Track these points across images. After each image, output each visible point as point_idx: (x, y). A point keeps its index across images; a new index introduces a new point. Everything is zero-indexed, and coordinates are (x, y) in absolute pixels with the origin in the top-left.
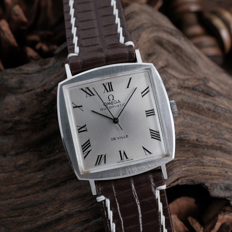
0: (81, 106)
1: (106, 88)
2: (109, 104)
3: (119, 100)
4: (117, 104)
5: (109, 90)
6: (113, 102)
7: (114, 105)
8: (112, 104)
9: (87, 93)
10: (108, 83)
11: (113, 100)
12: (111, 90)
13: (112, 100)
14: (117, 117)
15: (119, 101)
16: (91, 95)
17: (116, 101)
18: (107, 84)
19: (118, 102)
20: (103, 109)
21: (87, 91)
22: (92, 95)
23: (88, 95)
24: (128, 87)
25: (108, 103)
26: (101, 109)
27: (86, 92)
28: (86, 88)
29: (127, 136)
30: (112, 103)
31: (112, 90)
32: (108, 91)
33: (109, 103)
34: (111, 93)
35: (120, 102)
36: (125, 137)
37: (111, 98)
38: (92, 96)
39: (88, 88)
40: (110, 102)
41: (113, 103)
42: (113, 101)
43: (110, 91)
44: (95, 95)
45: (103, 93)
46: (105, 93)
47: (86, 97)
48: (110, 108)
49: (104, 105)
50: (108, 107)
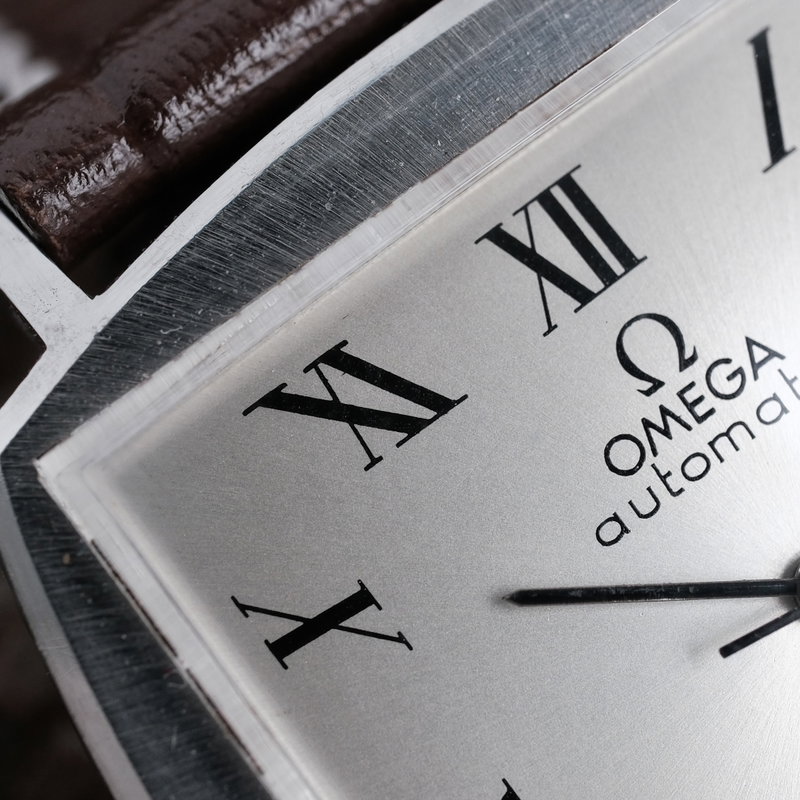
0: (363, 599)
1: (545, 270)
2: (666, 432)
3: (750, 343)
4: (755, 391)
5: (589, 279)
6: (701, 389)
7: (726, 413)
8: (700, 410)
9: (357, 416)
10: (546, 199)
11: (685, 364)
12: (617, 267)
13: (674, 379)
15: (759, 354)
16: (410, 427)
17: (727, 369)
18: (538, 212)
19: (756, 366)
20: (628, 516)
21: (345, 399)
22: (426, 413)
23: (381, 440)
25: (647, 424)
26: (611, 531)
27: (332, 409)
28: (314, 365)
30: (691, 406)
31: (629, 261)
32: (583, 296)
33: (661, 425)
34: (632, 292)
35: (772, 354)
37: (652, 349)
38: (424, 423)
39: (337, 357)
40: (665, 412)
41: (711, 401)
42: (697, 372)
43: (608, 277)
44: (465, 397)
45: (545, 335)
46: (556, 326)
47: (367, 468)
48: (696, 467)
49: (613, 469)
50: (669, 474)
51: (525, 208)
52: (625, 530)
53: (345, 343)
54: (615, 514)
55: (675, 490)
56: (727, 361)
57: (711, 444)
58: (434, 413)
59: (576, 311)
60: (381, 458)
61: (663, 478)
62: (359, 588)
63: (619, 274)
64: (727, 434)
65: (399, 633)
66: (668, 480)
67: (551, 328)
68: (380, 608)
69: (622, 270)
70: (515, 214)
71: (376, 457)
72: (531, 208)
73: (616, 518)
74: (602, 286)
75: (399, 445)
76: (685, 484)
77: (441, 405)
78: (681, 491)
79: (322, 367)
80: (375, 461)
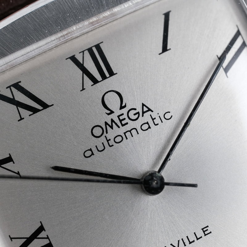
0: (9, 159)
1: (85, 72)
2: (112, 127)
3: (143, 105)
4: (141, 120)
5: (98, 76)
6: (125, 116)
7: (131, 125)
9: (19, 104)
10: (90, 50)
11: (122, 107)
12: (107, 75)
14: (157, 170)
15: (145, 109)
16: (35, 111)
17: (135, 112)
18: (87, 54)
19: (143, 113)
20: (94, 150)
21: (16, 99)
22: (40, 107)
23: (25, 113)
24: (165, 49)
25: (106, 123)
26: (88, 153)
27: (12, 101)
28: (9, 87)
29: (204, 230)
31: (112, 73)
32: (95, 81)
33: (111, 125)
34: (110, 83)
36: (200, 233)
38: (39, 110)
39: (17, 86)
40: (112, 121)
41: (127, 120)
42: (125, 111)
43: (104, 77)
44: (53, 105)
45: (81, 91)
46: (85, 89)
47: (19, 121)
48: (118, 139)
49: (93, 135)
50: (110, 140)
51: (83, 52)
52: (93, 154)
53: (20, 82)
54: (91, 149)
55: (111, 145)
56: (135, 109)
57: (125, 133)
58: (42, 108)
59: (92, 85)
60: (23, 118)
61: (108, 141)
62: (9, 156)
63: (107, 77)
64: (130, 131)
65: (18, 172)
66: (109, 142)
67: (83, 89)
68: (14, 163)
69: (109, 76)
70: (80, 53)
71: (22, 118)
72: (85, 52)
73: (91, 150)
74: (102, 79)
75: (30, 115)
76: (114, 144)
77: (45, 106)
78: (113, 145)
79: (12, 88)
80: (22, 119)
